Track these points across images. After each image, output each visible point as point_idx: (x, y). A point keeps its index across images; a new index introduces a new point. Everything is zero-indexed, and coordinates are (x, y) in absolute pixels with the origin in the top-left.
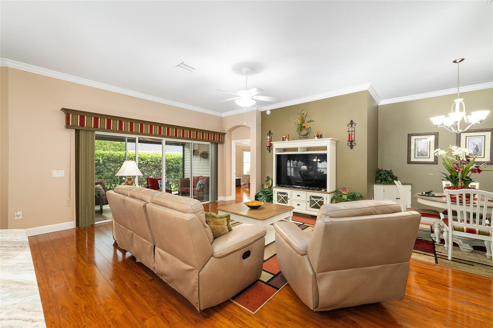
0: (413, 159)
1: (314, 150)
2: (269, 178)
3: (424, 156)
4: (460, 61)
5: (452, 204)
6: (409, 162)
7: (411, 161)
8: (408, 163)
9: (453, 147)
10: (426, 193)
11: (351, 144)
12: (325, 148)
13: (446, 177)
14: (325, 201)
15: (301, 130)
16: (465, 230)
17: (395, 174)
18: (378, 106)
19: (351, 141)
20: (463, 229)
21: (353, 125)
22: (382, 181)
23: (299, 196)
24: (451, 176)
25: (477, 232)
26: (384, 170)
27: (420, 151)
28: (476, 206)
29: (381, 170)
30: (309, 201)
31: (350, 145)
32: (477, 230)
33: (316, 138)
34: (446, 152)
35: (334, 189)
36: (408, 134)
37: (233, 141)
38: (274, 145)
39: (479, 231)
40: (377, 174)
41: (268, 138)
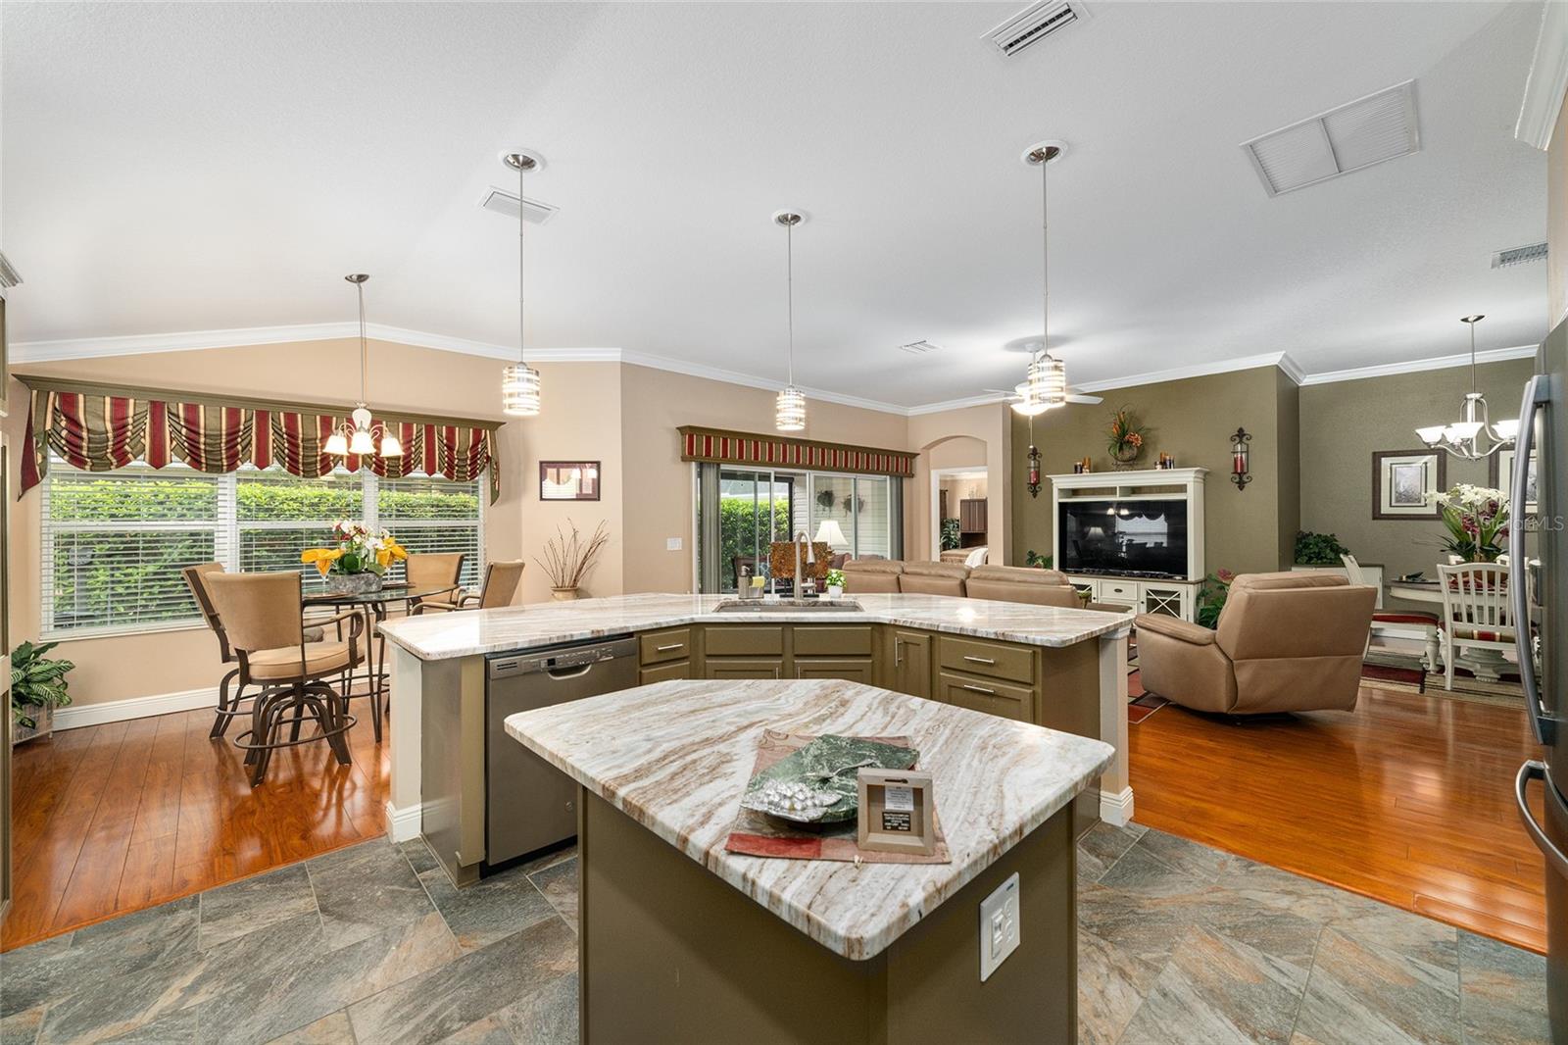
0: (1385, 509)
1: (1151, 492)
2: (1034, 555)
3: (1413, 502)
4: (1475, 320)
5: (1451, 592)
6: (1377, 516)
7: (1382, 512)
8: (1374, 518)
9: (1464, 486)
10: (1408, 577)
11: (1241, 478)
12: (1182, 488)
13: (1448, 544)
14: (1183, 600)
15: (1121, 449)
16: (1476, 636)
17: (1342, 543)
18: (1298, 387)
19: (1239, 474)
20: (1472, 634)
21: (1244, 438)
22: (1310, 559)
23: (1119, 591)
24: (1460, 544)
25: (1498, 638)
26: (1315, 535)
27: (1402, 490)
28: (1505, 595)
29: (1308, 535)
30: (1145, 601)
31: (1237, 480)
32: (1498, 634)
33: (1159, 467)
34: (1449, 496)
35: (1202, 577)
36: (1374, 453)
37: (933, 472)
38: (1054, 481)
39: (1501, 636)
40: (1297, 544)
41: (1032, 465)
